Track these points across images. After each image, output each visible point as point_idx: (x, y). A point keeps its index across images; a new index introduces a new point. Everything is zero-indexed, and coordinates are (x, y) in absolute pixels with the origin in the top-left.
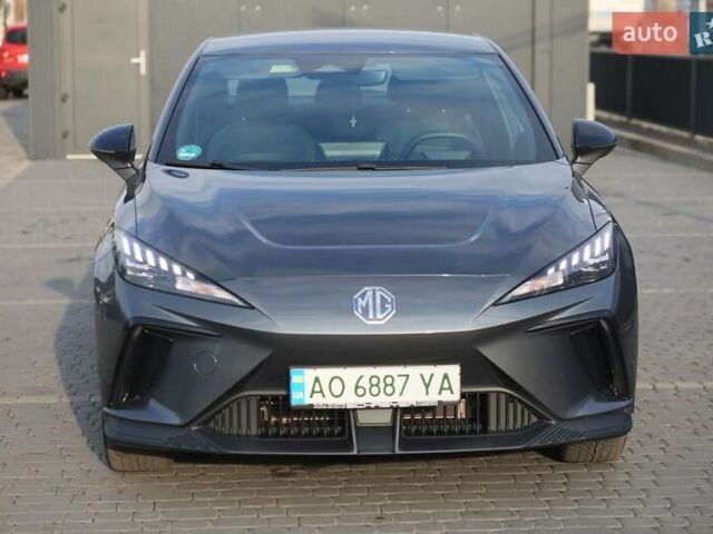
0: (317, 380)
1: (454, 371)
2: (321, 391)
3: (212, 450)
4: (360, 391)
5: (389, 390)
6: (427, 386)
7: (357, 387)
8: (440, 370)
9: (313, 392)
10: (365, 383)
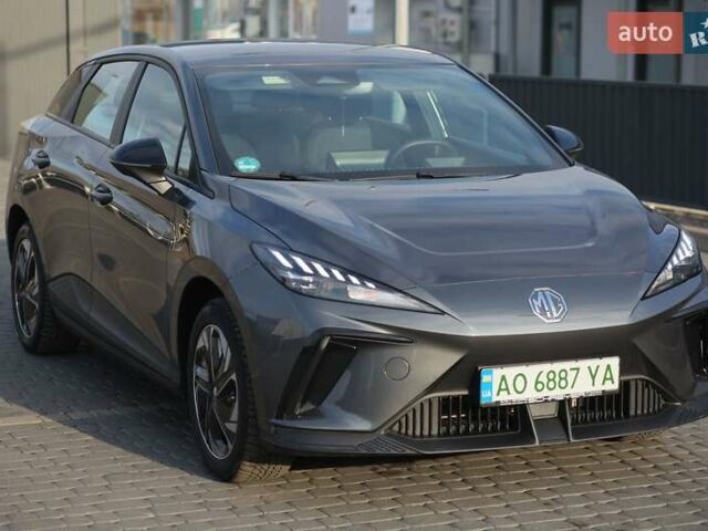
0: (503, 378)
1: (614, 362)
2: (507, 389)
3: (408, 452)
4: (539, 387)
5: (563, 383)
6: (593, 377)
7: (537, 382)
8: (604, 362)
9: (500, 390)
10: (543, 378)
